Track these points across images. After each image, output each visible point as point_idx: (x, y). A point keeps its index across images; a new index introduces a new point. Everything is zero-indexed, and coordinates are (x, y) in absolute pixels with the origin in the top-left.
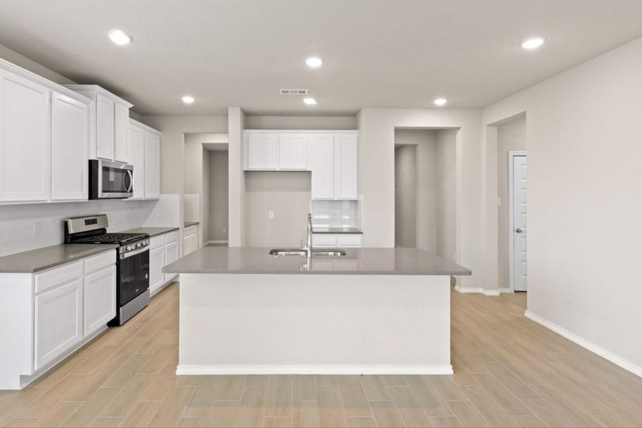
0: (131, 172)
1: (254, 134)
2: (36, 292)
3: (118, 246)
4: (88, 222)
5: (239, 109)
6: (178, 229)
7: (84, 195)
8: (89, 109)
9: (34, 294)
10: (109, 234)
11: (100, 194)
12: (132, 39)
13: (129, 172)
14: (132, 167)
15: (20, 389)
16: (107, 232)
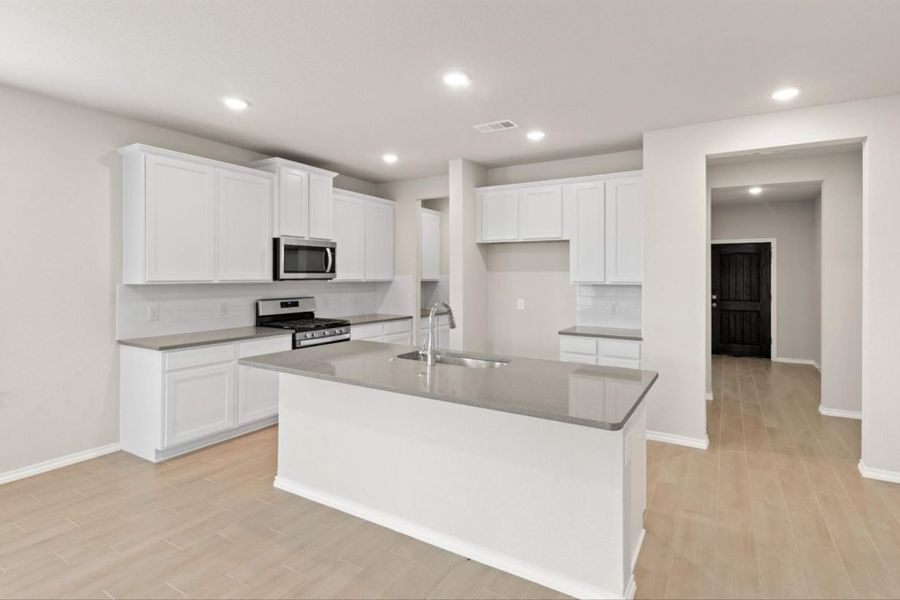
0: (333, 250)
1: (491, 193)
2: (167, 369)
3: (294, 331)
4: (284, 305)
5: (460, 161)
6: (411, 317)
7: (268, 276)
8: (272, 183)
9: (164, 372)
10: (318, 319)
11: (283, 275)
12: (249, 104)
13: (328, 250)
14: (335, 244)
15: (154, 461)
16: (316, 316)
